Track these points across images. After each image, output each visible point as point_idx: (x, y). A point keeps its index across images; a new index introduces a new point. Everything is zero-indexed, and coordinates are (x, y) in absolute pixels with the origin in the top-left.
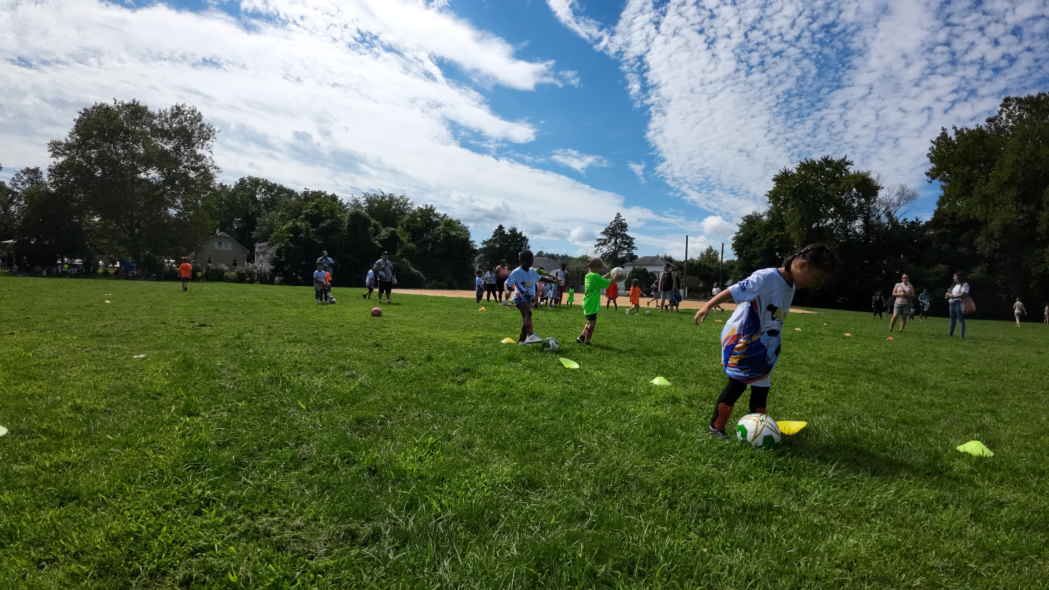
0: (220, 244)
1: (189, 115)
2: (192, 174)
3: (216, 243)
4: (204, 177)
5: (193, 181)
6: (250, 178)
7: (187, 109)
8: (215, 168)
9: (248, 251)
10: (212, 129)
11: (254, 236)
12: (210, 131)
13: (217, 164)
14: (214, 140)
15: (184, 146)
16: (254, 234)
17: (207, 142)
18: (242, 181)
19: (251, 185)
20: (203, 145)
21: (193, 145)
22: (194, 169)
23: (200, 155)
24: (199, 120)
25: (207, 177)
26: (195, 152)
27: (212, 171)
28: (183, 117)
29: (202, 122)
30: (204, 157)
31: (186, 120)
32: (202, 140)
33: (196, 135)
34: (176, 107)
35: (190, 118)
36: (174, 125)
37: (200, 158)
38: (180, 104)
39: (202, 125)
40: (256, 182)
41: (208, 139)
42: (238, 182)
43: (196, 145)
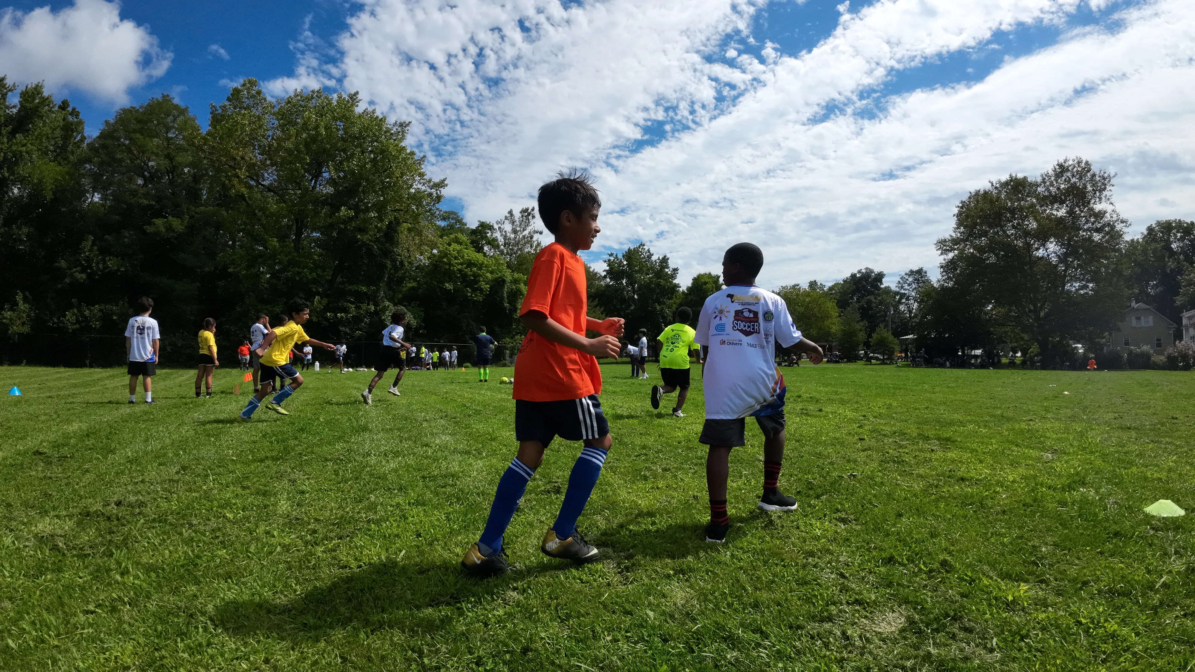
0: (1138, 319)
1: (1075, 169)
2: (1097, 237)
3: (1133, 318)
4: (1112, 237)
5: (1099, 245)
6: (1159, 223)
7: (1071, 162)
8: (1122, 222)
9: (1175, 325)
10: (1106, 175)
11: (1178, 303)
12: (1104, 179)
13: (1123, 216)
14: (1111, 188)
15: (1079, 207)
16: (1179, 301)
17: (1105, 193)
18: (1150, 229)
19: (1162, 232)
20: (1100, 199)
21: (1089, 203)
22: (1098, 230)
23: (1100, 211)
24: (1089, 171)
25: (1114, 235)
26: (1092, 209)
27: (1119, 227)
28: (1069, 174)
29: (1091, 172)
30: (1105, 212)
31: (1073, 176)
32: (1098, 194)
33: (1089, 188)
34: (1058, 165)
35: (1077, 171)
36: (1062, 186)
37: (1100, 215)
38: (1061, 161)
39: (1094, 175)
40: (1167, 227)
41: (1105, 189)
42: (1146, 233)
43: (1093, 201)
